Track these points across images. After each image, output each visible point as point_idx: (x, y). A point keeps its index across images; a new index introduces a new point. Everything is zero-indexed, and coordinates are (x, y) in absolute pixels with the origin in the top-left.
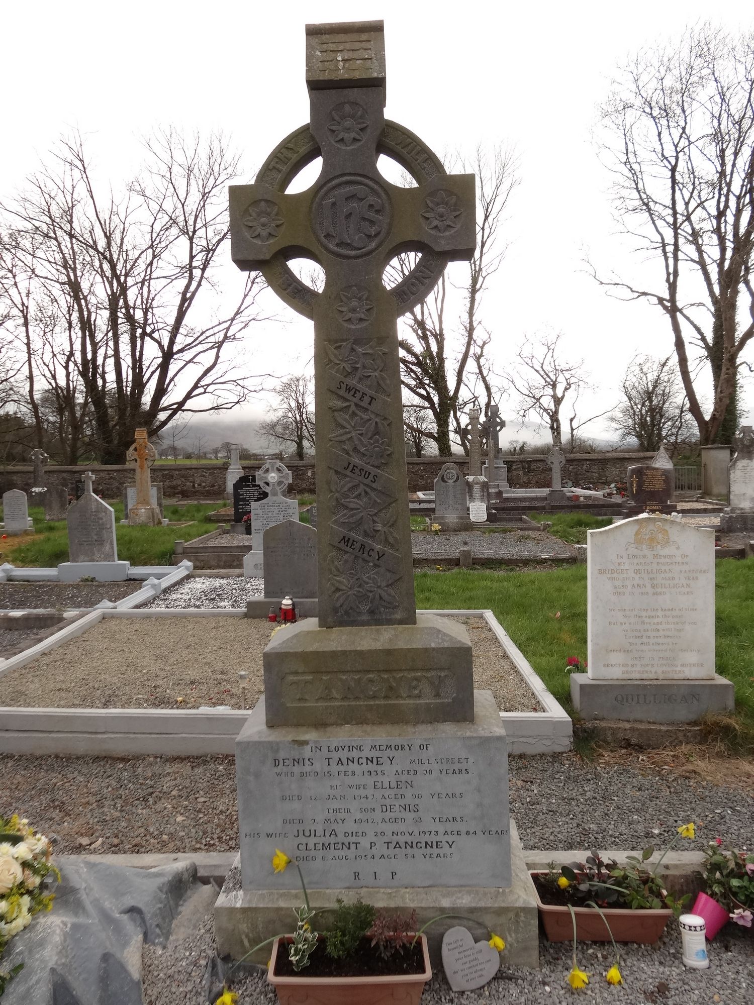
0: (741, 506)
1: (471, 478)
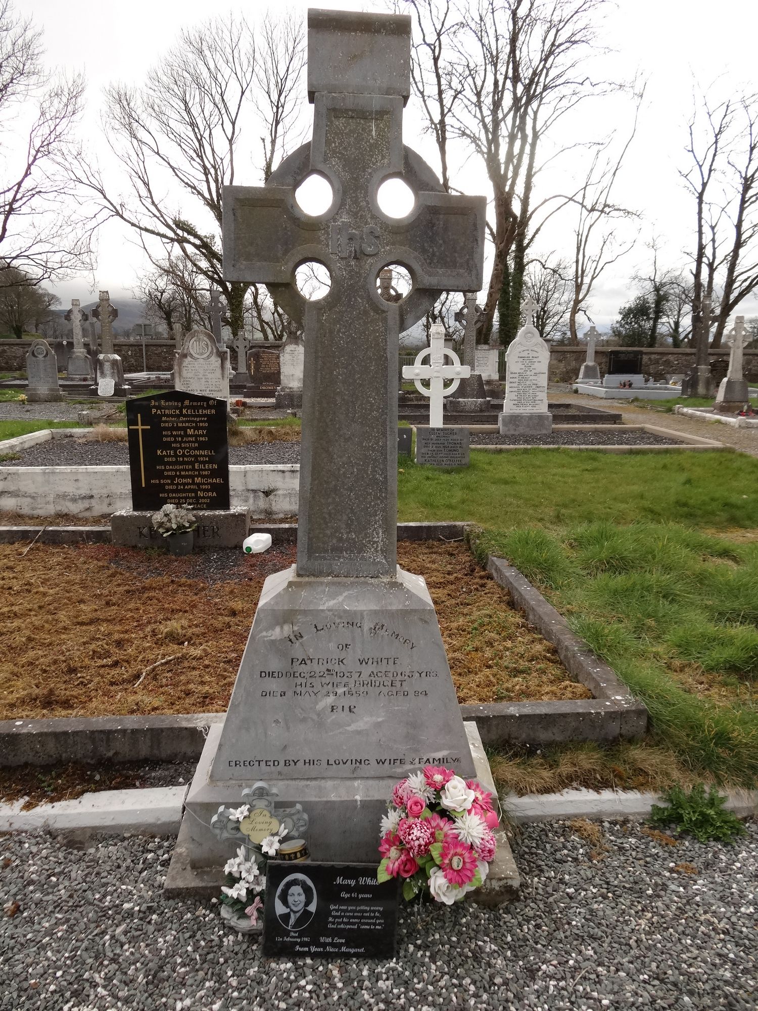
0: (291, 386)
1: (101, 356)
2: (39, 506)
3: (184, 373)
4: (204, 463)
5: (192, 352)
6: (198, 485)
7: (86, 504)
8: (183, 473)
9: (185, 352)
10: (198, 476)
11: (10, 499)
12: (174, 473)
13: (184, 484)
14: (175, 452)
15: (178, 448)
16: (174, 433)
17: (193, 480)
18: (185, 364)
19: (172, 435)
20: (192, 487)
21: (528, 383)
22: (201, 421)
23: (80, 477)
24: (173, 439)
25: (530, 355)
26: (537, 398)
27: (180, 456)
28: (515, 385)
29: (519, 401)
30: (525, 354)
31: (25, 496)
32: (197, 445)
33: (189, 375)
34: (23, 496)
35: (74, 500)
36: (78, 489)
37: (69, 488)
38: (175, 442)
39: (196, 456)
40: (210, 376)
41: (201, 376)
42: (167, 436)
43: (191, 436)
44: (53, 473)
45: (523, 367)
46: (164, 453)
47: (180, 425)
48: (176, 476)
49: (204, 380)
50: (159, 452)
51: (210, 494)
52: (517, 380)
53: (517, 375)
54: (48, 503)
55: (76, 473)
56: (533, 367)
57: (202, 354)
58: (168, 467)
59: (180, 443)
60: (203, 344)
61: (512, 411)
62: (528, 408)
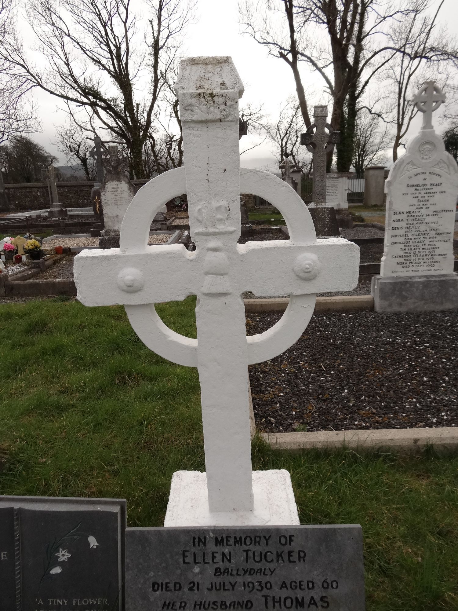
21: (422, 228)
25: (428, 182)
26: (437, 252)
28: (401, 232)
29: (407, 257)
30: (418, 180)
45: (415, 202)
52: (404, 224)
53: (404, 216)
56: (431, 201)
61: (395, 275)
62: (420, 268)
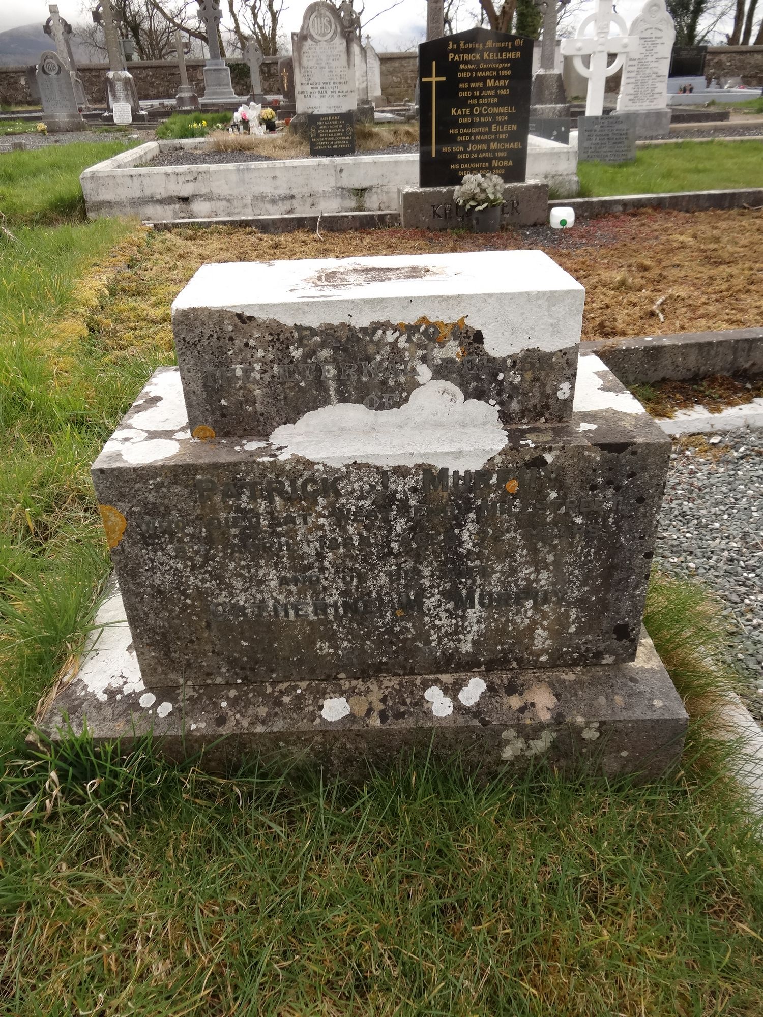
1: (111, 74)
2: (236, 211)
3: (305, 61)
4: (501, 123)
5: (313, 34)
6: (494, 151)
7: (287, 205)
8: (478, 138)
9: (305, 32)
10: (494, 141)
11: (203, 203)
12: (468, 138)
13: (478, 152)
14: (471, 111)
15: (474, 106)
16: (472, 85)
17: (489, 147)
18: (305, 49)
19: (469, 89)
20: (487, 155)
21: (648, 71)
22: (504, 69)
23: (278, 174)
24: (470, 93)
25: (654, 36)
27: (476, 116)
28: (633, 75)
29: (636, 95)
30: (647, 34)
31: (219, 199)
32: (496, 100)
33: (311, 64)
34: (218, 199)
35: (274, 202)
36: (276, 188)
37: (267, 188)
38: (473, 97)
39: (494, 115)
40: (334, 64)
41: (323, 65)
42: (463, 90)
43: (491, 88)
44: (248, 170)
45: (644, 51)
46: (459, 112)
47: (479, 74)
48: (470, 141)
49: (327, 70)
50: (453, 111)
51: (506, 163)
52: (635, 68)
53: (635, 62)
54: (245, 206)
55: (274, 168)
56: (655, 50)
57: (324, 35)
58: (462, 131)
59: (478, 98)
60: (325, 21)
61: (627, 109)
62: (645, 104)
